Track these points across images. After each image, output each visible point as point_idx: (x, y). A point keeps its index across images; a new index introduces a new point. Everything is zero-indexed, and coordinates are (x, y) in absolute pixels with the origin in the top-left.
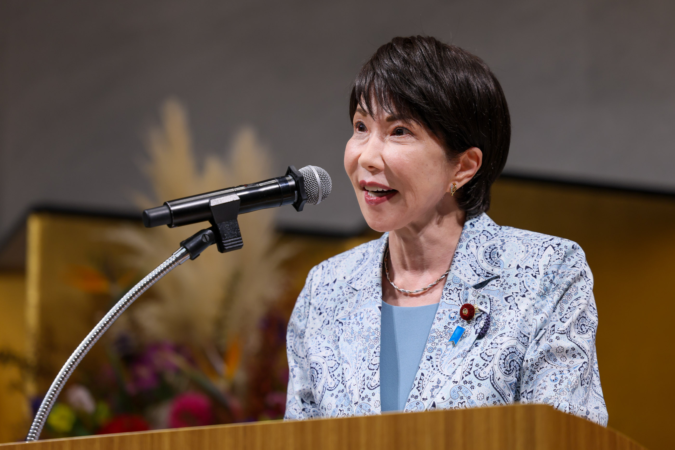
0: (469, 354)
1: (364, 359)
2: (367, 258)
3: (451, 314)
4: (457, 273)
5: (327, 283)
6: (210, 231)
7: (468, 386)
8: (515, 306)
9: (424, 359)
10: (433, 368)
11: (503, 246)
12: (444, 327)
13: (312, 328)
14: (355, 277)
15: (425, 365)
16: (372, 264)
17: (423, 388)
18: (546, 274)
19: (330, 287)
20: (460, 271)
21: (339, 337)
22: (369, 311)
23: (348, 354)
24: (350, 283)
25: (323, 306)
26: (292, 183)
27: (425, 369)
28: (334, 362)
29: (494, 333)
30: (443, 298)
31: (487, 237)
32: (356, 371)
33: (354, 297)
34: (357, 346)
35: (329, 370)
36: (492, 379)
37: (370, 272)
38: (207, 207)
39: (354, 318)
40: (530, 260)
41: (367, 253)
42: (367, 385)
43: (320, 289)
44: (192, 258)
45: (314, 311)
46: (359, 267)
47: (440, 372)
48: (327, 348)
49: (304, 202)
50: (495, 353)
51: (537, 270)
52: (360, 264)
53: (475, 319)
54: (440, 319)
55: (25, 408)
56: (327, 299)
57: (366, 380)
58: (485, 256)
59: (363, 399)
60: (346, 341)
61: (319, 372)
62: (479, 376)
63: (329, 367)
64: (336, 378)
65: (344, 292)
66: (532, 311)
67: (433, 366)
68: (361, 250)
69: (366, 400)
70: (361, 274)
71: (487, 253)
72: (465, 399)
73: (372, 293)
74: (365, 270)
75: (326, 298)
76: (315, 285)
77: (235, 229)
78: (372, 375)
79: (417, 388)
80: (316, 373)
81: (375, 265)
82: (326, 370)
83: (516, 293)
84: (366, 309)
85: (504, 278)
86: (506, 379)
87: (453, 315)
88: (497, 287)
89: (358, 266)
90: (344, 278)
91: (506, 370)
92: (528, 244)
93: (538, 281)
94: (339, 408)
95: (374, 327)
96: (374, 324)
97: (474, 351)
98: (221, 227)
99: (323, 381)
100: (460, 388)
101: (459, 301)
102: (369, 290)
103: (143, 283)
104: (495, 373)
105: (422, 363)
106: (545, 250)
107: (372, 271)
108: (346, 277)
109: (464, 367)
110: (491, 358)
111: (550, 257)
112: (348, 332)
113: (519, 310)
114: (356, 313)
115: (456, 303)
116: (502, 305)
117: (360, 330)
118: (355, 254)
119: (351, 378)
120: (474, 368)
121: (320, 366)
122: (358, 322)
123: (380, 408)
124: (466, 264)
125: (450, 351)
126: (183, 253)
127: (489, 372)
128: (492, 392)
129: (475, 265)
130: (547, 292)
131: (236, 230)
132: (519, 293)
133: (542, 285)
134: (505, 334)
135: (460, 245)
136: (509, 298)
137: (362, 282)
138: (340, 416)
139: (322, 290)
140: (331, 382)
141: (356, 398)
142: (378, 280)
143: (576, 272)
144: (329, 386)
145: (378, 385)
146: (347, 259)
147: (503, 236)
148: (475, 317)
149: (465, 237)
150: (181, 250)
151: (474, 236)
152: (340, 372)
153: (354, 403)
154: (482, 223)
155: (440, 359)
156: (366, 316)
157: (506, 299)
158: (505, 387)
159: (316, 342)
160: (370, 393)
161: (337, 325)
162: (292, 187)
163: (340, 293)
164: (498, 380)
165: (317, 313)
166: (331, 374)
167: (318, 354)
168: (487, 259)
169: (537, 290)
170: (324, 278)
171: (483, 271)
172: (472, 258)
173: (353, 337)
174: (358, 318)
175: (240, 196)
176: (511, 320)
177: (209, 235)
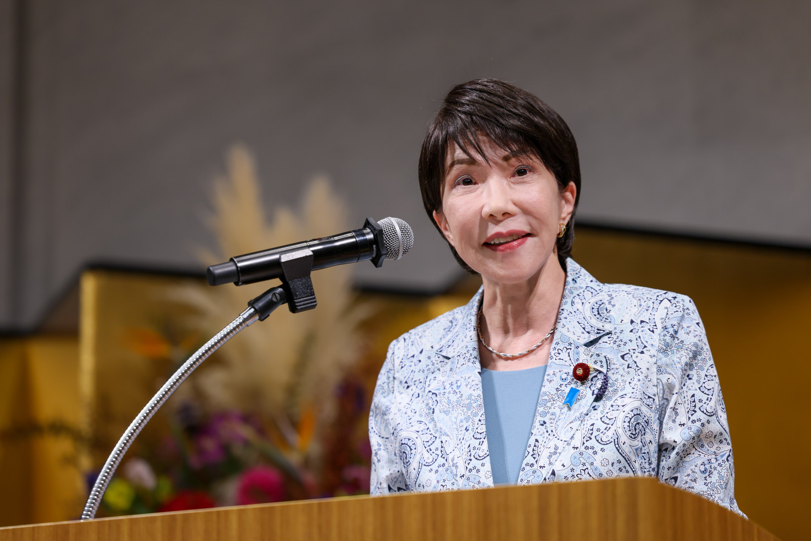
0: (588, 417)
1: (467, 429)
2: (456, 324)
3: (562, 375)
4: (564, 331)
5: (412, 355)
6: (280, 290)
7: (590, 451)
8: (634, 364)
9: (537, 424)
10: (548, 433)
11: (612, 301)
12: (556, 389)
13: (400, 403)
14: (445, 345)
15: (538, 431)
16: (464, 328)
17: (539, 455)
18: (665, 328)
19: (416, 359)
20: (568, 329)
21: (434, 409)
22: (467, 378)
23: (447, 426)
24: (440, 351)
25: (410, 379)
26: (371, 236)
27: (539, 435)
28: (430, 436)
29: (613, 395)
30: (550, 358)
31: (592, 293)
32: (458, 442)
33: (447, 366)
34: (456, 416)
35: (424, 444)
36: (616, 443)
37: (463, 337)
38: (277, 263)
39: (449, 387)
40: (644, 314)
41: (455, 320)
42: (474, 456)
43: (405, 362)
44: (261, 319)
45: (400, 385)
46: (448, 334)
47: (556, 437)
48: (419, 422)
49: (383, 257)
50: (617, 416)
51: (654, 324)
52: (449, 331)
53: (590, 380)
54: (551, 381)
55: (80, 484)
56: (415, 372)
57: (472, 450)
58: (593, 312)
59: (470, 471)
60: (442, 412)
61: (413, 448)
62: (602, 440)
63: (424, 441)
64: (433, 453)
65: (434, 361)
66: (654, 369)
67: (547, 432)
68: (448, 318)
69: (474, 472)
70: (452, 341)
71: (595, 309)
72: (588, 466)
73: (468, 358)
74: (457, 336)
75: (412, 371)
76: (398, 358)
77: (308, 286)
78: (480, 444)
79: (532, 455)
80: (408, 449)
81: (468, 329)
82: (420, 445)
83: (633, 350)
84: (464, 376)
85: (617, 334)
86: (631, 443)
87: (564, 376)
88: (610, 344)
89: (446, 333)
90: (431, 348)
91: (632, 434)
92: (640, 298)
93: (656, 336)
94: (440, 484)
95: (476, 393)
96: (476, 391)
97: (593, 415)
98: (292, 285)
99: (418, 457)
100: (581, 454)
101: (570, 361)
102: (464, 356)
103: (208, 347)
104: (619, 436)
105: (535, 429)
106: (660, 303)
107: (466, 335)
108: (433, 347)
109: (584, 432)
110: (612, 421)
111: (666, 310)
112: (444, 403)
113: (639, 368)
114: (451, 382)
115: (567, 364)
116: (618, 364)
117: (458, 399)
118: (441, 323)
119: (453, 450)
120: (595, 433)
121: (413, 441)
122: (455, 391)
123: (491, 479)
124: (574, 321)
125: (565, 415)
126: (252, 313)
127: (612, 435)
128: (617, 457)
129: (583, 322)
130: (668, 348)
131: (309, 288)
132: (636, 350)
133: (662, 340)
134: (626, 395)
135: (564, 301)
136: (625, 356)
137: (454, 349)
139: (407, 363)
140: (428, 457)
141: (462, 470)
142: (475, 347)
144: (426, 461)
145: (487, 454)
146: (432, 328)
147: (609, 291)
148: (590, 377)
149: (568, 293)
150: (249, 310)
151: (578, 292)
152: (437, 445)
153: (460, 476)
154: (584, 279)
155: (554, 423)
156: (464, 384)
157: (623, 357)
158: (630, 452)
159: (406, 417)
160: (478, 464)
161: (430, 397)
162: (370, 240)
163: (429, 363)
164: (624, 444)
165: (404, 387)
166: (427, 449)
167: (409, 429)
168: (595, 315)
169: (656, 346)
170: (408, 350)
171: (593, 328)
172: (579, 315)
173: (451, 407)
174: (455, 387)
175: (313, 251)
176: (631, 379)
177: (280, 294)
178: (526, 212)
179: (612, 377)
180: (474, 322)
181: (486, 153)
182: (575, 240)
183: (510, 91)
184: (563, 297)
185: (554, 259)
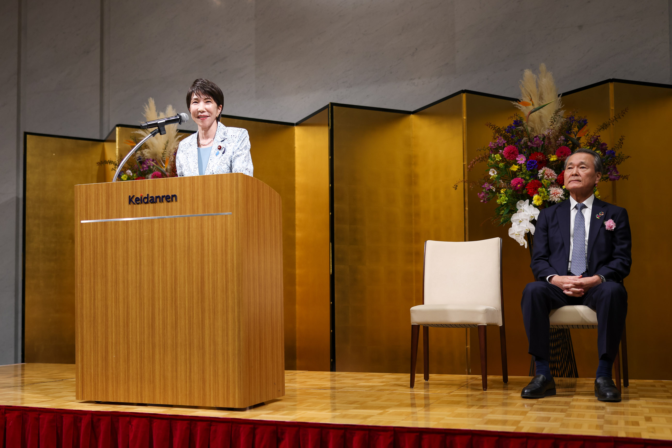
0: (221, 158)
1: (194, 161)
2: (193, 137)
6: (158, 130)
7: (221, 166)
8: (231, 145)
9: (209, 160)
11: (228, 131)
12: (214, 152)
14: (191, 142)
15: (210, 161)
16: (195, 139)
17: (210, 167)
18: (238, 137)
19: (185, 145)
20: (217, 138)
21: (188, 157)
22: (195, 150)
23: (190, 161)
24: (190, 144)
26: (179, 117)
28: (187, 163)
29: (226, 152)
30: (213, 145)
31: (223, 129)
32: (192, 164)
33: (191, 147)
34: (192, 158)
36: (227, 164)
38: (157, 123)
40: (234, 134)
42: (195, 168)
44: (153, 136)
47: (214, 163)
48: (185, 160)
49: (181, 122)
50: (227, 158)
51: (236, 136)
54: (213, 150)
56: (185, 148)
57: (195, 166)
61: (183, 166)
62: (224, 163)
63: (185, 164)
66: (235, 146)
67: (212, 161)
69: (195, 171)
71: (224, 133)
72: (220, 169)
73: (195, 145)
74: (193, 141)
79: (208, 168)
83: (231, 142)
85: (228, 139)
87: (216, 149)
88: (226, 141)
89: (191, 140)
93: (236, 139)
94: (189, 174)
95: (196, 153)
98: (160, 129)
99: (184, 168)
100: (219, 166)
107: (195, 141)
108: (188, 142)
109: (220, 161)
111: (239, 133)
115: (217, 146)
117: (193, 155)
118: (191, 137)
119: (192, 167)
120: (222, 161)
121: (183, 164)
124: (219, 136)
125: (216, 158)
127: (226, 162)
129: (221, 136)
131: (164, 129)
133: (238, 140)
134: (229, 152)
138: (189, 176)
139: (183, 146)
140: (186, 168)
141: (193, 171)
142: (197, 142)
143: (245, 136)
145: (198, 168)
147: (227, 129)
148: (222, 149)
149: (218, 129)
150: (150, 134)
151: (220, 129)
152: (188, 165)
154: (222, 126)
155: (213, 159)
157: (229, 144)
161: (187, 154)
162: (179, 118)
163: (187, 146)
165: (182, 152)
168: (224, 135)
169: (236, 141)
171: (223, 137)
173: (191, 156)
174: (192, 152)
175: (165, 121)
176: (230, 149)
177: (158, 131)
178: (208, 111)
179: (227, 149)
180: (197, 137)
181: (201, 96)
182: (221, 118)
183: (208, 82)
184: (216, 130)
185: (215, 121)
